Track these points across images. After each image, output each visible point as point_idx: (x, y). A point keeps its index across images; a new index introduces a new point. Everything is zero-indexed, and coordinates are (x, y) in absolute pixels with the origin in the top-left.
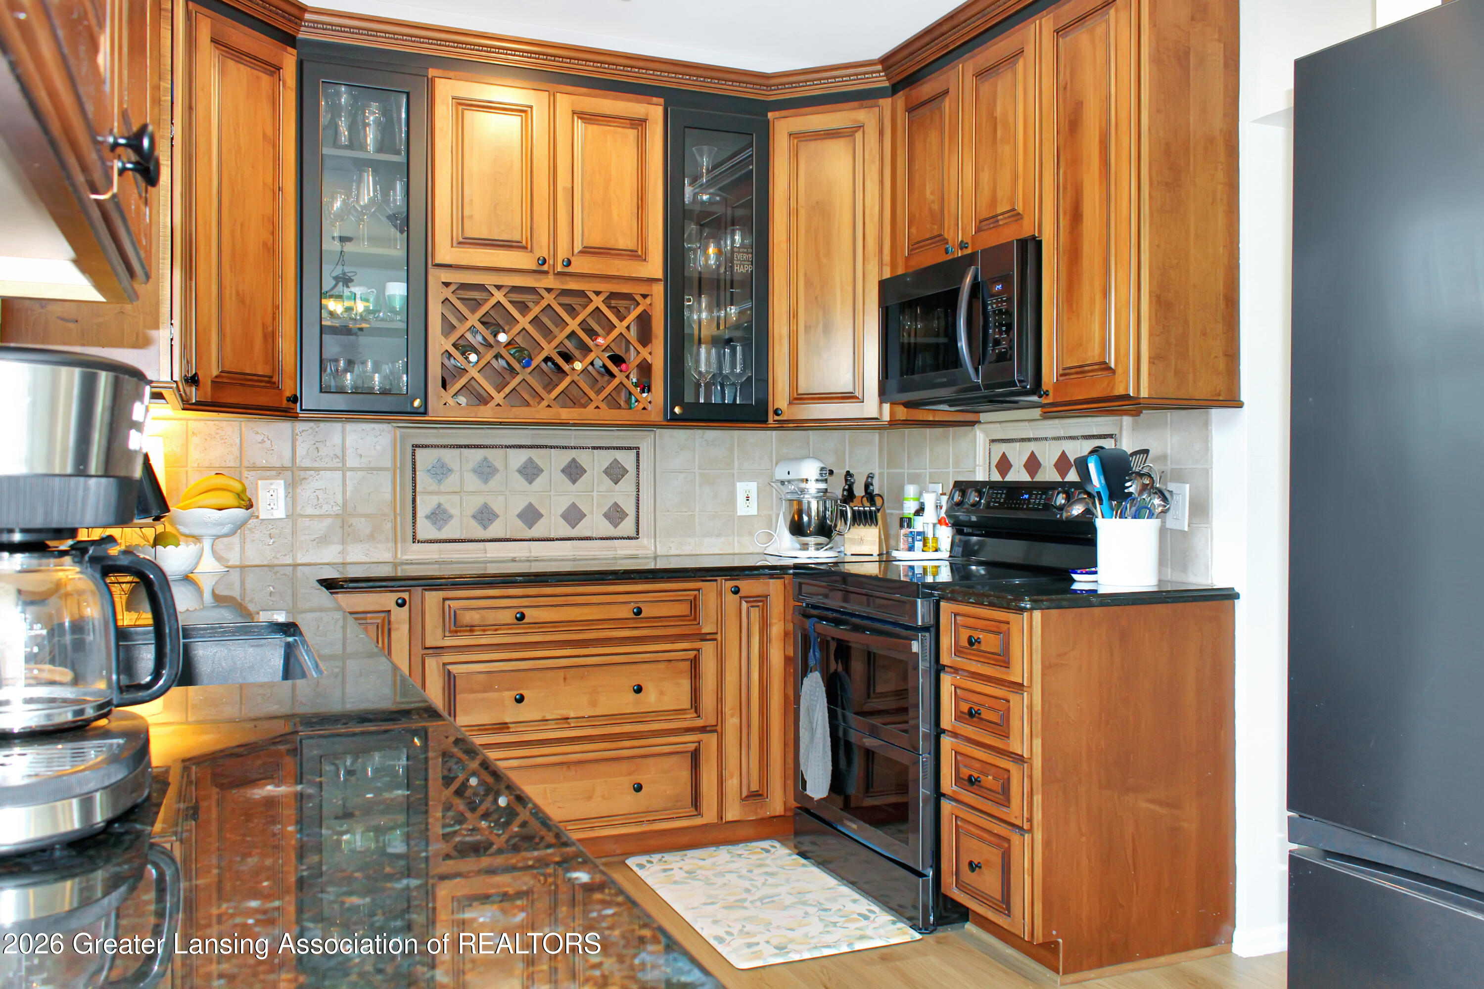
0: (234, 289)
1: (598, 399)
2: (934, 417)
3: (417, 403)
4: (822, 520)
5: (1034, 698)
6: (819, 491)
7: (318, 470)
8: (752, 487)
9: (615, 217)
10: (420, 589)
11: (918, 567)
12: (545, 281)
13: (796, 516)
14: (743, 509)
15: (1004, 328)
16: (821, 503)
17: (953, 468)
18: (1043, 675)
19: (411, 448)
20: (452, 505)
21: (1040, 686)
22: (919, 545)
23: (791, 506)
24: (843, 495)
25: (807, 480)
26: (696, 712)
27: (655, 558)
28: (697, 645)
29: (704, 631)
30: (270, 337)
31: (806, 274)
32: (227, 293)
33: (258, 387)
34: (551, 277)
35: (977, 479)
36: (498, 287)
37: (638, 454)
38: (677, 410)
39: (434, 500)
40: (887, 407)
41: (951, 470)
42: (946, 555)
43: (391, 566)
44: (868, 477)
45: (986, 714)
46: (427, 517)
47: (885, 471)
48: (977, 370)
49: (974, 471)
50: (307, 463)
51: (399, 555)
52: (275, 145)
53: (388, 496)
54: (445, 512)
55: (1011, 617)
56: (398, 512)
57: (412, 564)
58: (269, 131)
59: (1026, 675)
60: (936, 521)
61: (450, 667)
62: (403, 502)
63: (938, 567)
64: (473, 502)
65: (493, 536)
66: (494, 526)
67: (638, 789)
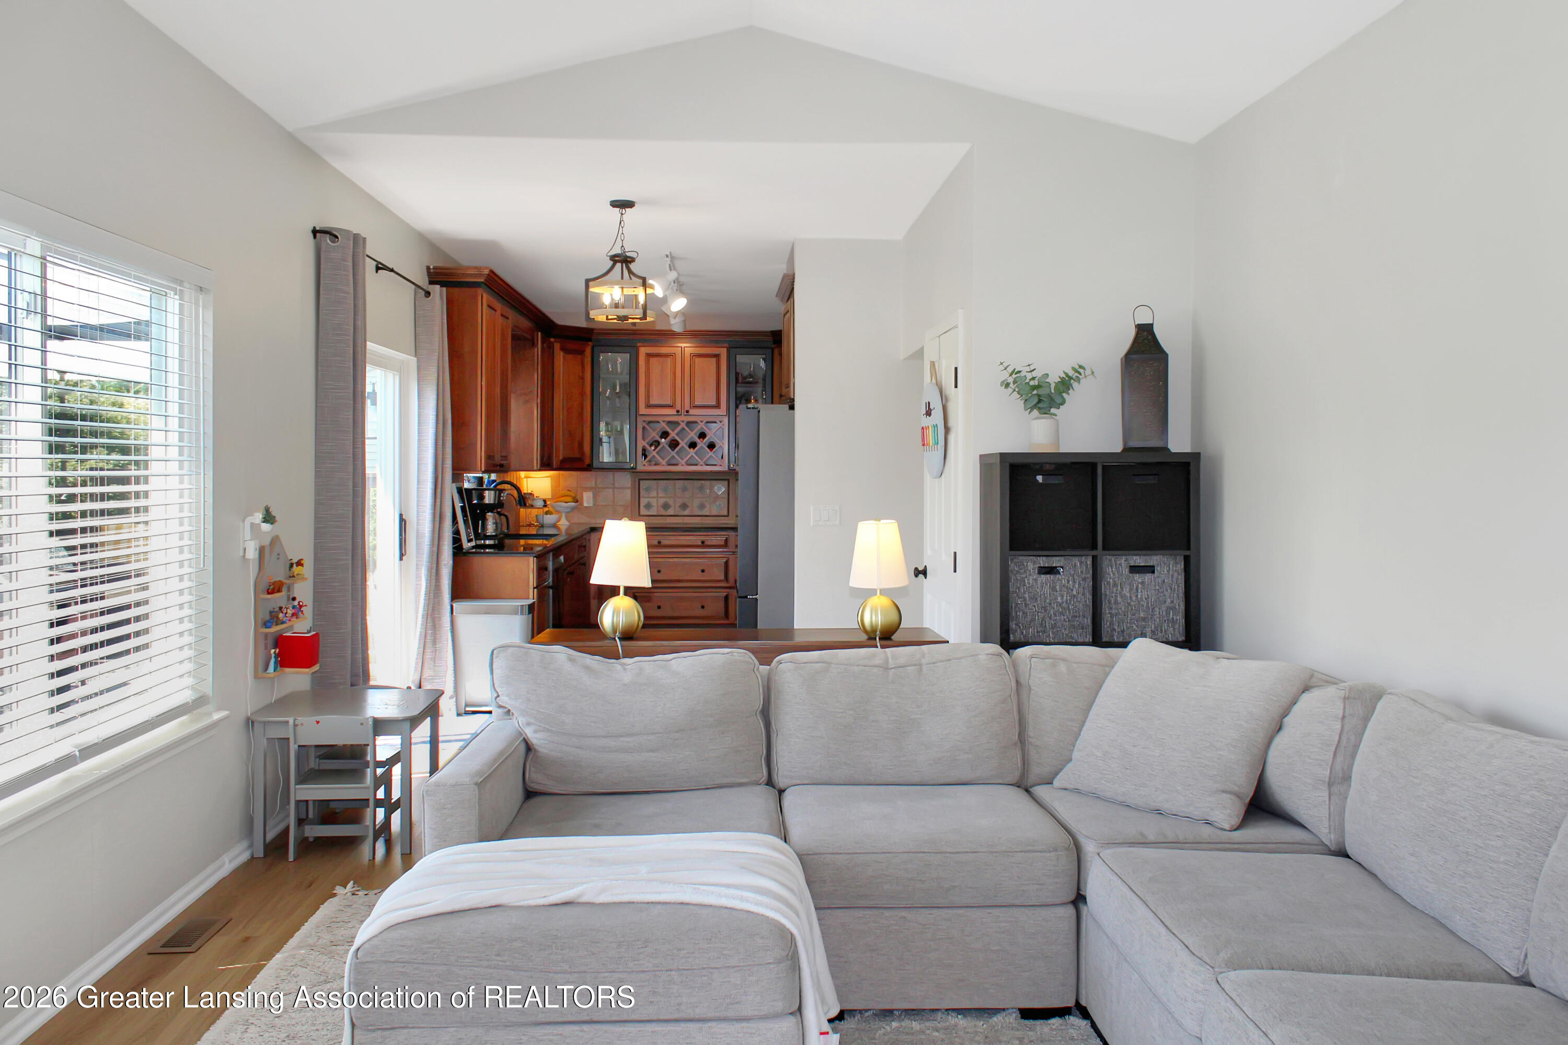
1: (702, 462)
3: (633, 465)
7: (604, 488)
9: (707, 394)
12: (680, 419)
19: (638, 480)
20: (654, 502)
30: (581, 444)
34: (683, 417)
36: (663, 422)
38: (733, 466)
39: (646, 500)
46: (644, 506)
50: (600, 486)
52: (583, 378)
53: (630, 499)
54: (651, 505)
56: (633, 504)
58: (581, 374)
64: (662, 501)
65: (669, 514)
66: (669, 510)
67: (703, 607)
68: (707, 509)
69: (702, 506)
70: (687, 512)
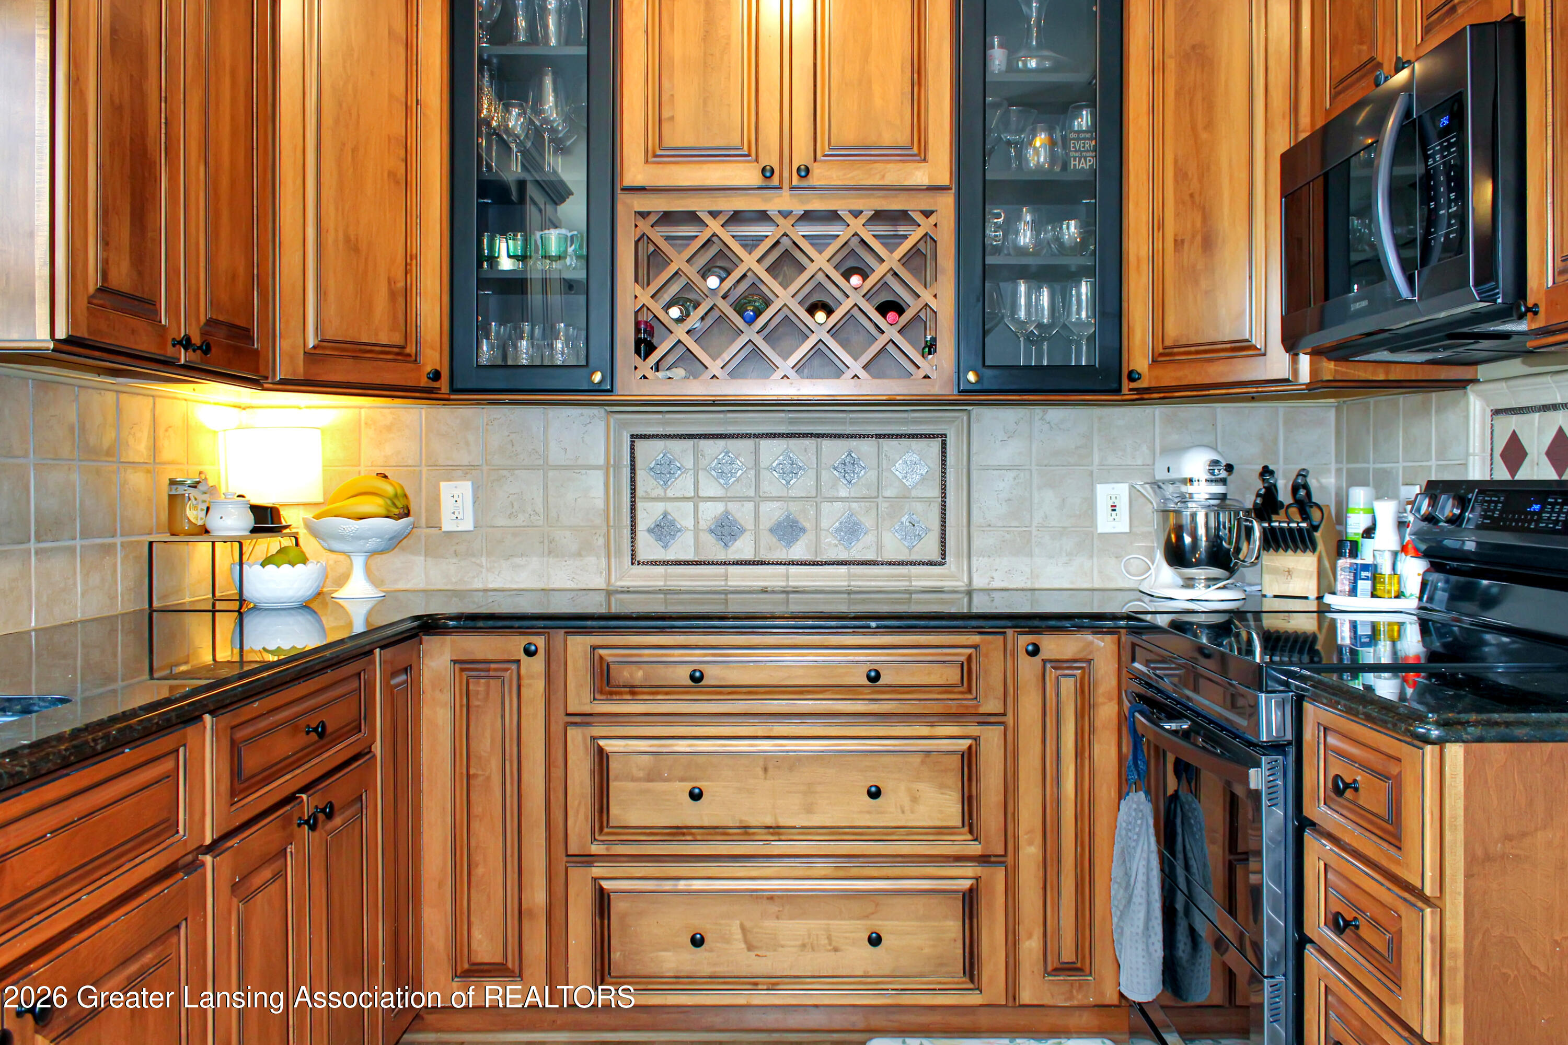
0: (341, 234)
1: (856, 367)
2: (1387, 373)
3: (597, 377)
4: (1215, 541)
5: (1448, 923)
6: (1214, 497)
7: (511, 469)
8: (1121, 491)
9: (878, 102)
10: (563, 631)
11: (1364, 623)
12: (776, 200)
13: (1173, 536)
14: (1105, 523)
15: (1452, 196)
16: (1212, 516)
17: (1437, 459)
18: (1468, 876)
19: (629, 439)
20: (683, 515)
21: (1461, 900)
22: (1364, 586)
23: (1166, 519)
24: (1255, 504)
25: (1191, 480)
26: (971, 832)
27: (969, 593)
28: (974, 730)
29: (982, 710)
30: (402, 295)
31: (1176, 162)
32: (330, 238)
33: (381, 360)
34: (786, 192)
35: (1471, 478)
36: (714, 214)
37: (944, 444)
38: (971, 377)
39: (658, 508)
40: (1305, 361)
41: (1433, 463)
42: (1411, 604)
43: (603, 594)
44: (1299, 475)
45: (1366, 932)
46: (650, 531)
47: (1344, 466)
48: (1410, 280)
49: (1465, 465)
50: (500, 460)
51: (613, 580)
52: (409, 44)
53: (600, 504)
54: (672, 523)
55: (1404, 750)
56: (612, 523)
57: (628, 592)
58: (400, 27)
59: (1428, 874)
60: (1396, 547)
61: (602, 743)
62: (618, 509)
63: (1401, 624)
64: (711, 511)
65: (737, 557)
66: (738, 544)
67: (875, 941)
68: (869, 539)
69: (851, 530)
70: (798, 551)
